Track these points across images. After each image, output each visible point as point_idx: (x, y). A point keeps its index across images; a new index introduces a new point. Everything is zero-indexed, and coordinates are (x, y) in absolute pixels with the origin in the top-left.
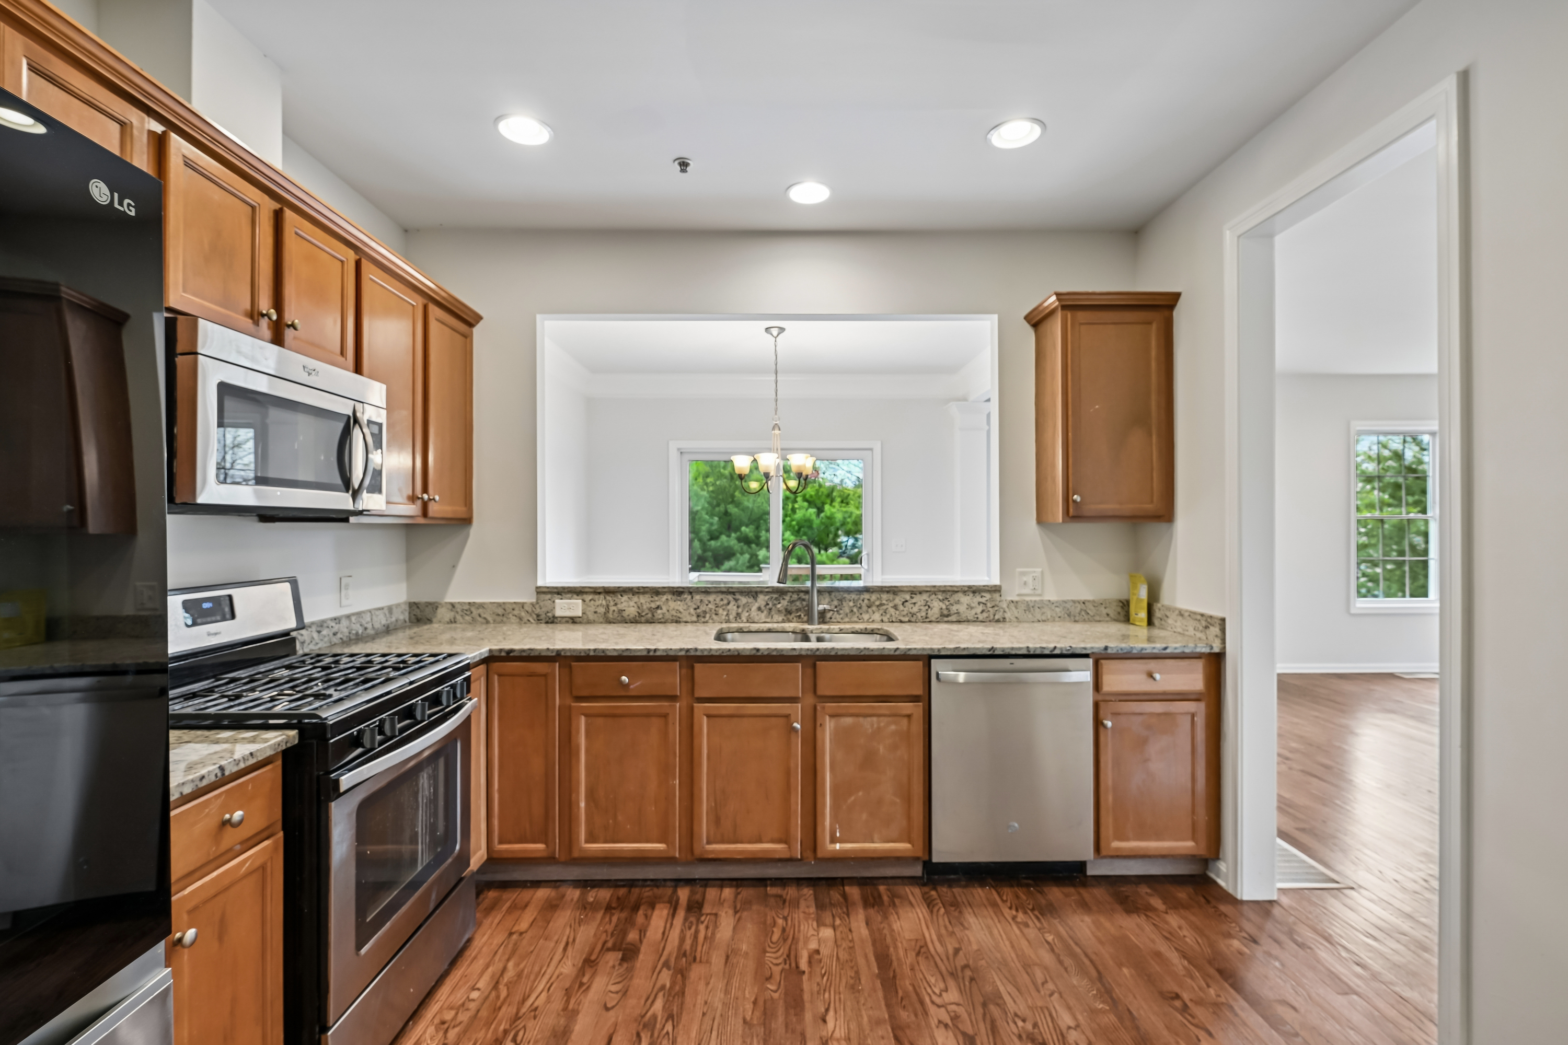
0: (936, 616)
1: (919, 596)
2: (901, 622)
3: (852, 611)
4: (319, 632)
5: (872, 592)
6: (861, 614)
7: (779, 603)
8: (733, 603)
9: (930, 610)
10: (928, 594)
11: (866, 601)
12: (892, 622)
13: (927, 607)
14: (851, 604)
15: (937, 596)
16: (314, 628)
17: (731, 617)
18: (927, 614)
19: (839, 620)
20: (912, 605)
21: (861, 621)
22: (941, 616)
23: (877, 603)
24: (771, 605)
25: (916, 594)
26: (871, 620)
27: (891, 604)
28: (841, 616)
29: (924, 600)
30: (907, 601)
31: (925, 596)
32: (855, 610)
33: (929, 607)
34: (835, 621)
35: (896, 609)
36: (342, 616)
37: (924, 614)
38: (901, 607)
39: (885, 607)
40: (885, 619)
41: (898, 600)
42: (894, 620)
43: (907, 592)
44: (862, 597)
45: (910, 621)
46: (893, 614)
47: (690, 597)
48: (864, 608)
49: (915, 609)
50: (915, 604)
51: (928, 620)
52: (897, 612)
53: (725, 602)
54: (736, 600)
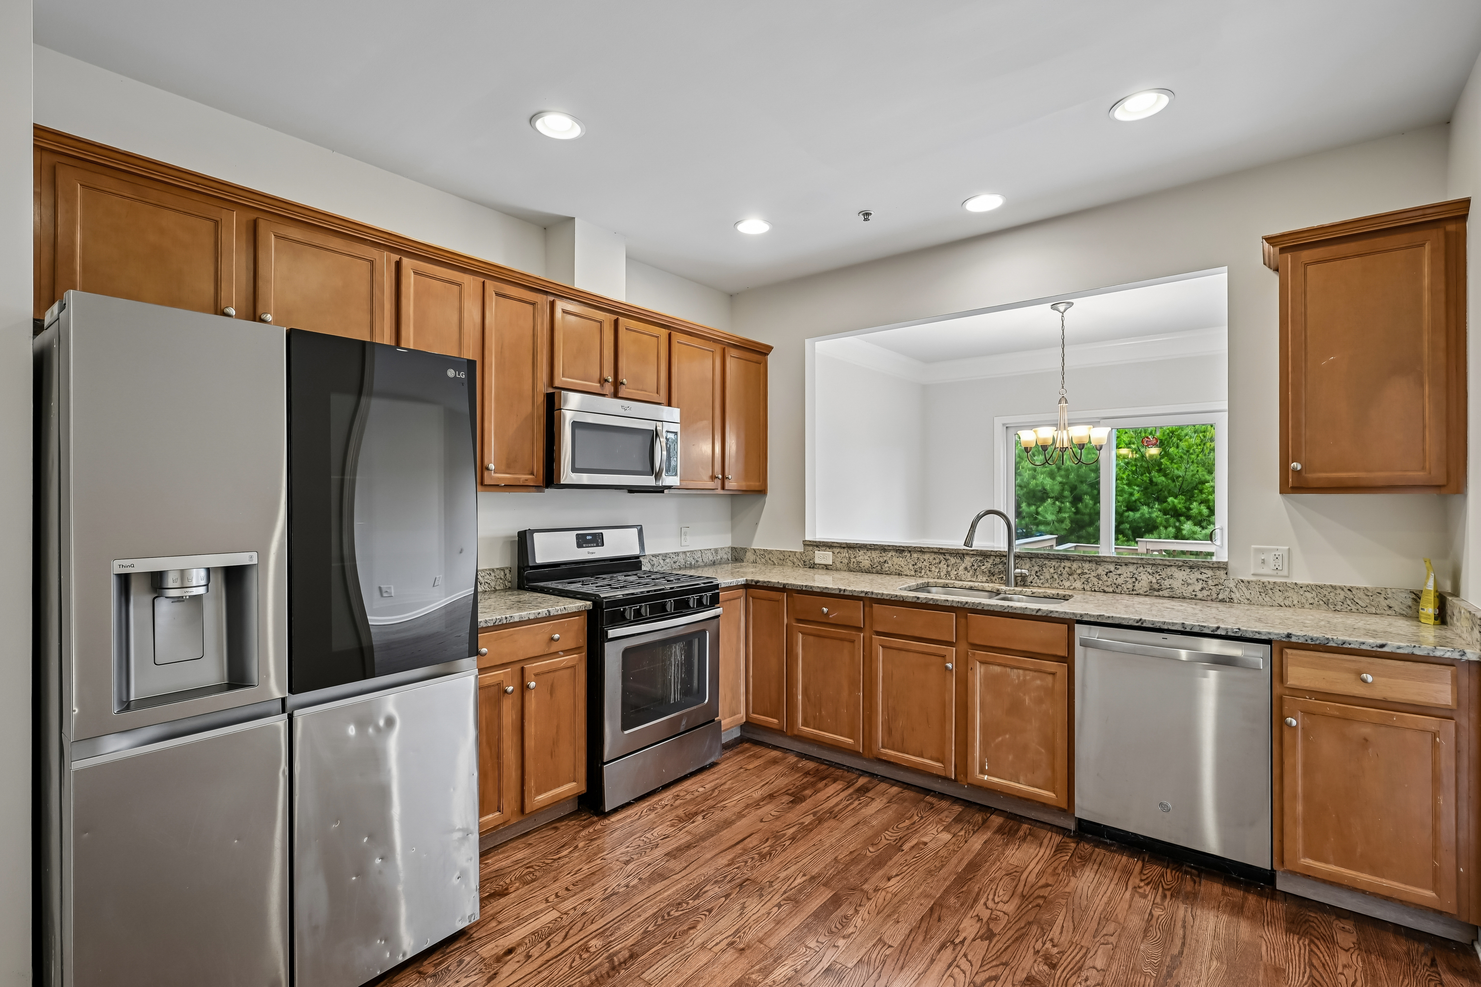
0: (1145, 590)
1: (1124, 567)
2: (1104, 592)
3: (1053, 577)
4: (664, 560)
5: (1074, 561)
6: (1062, 581)
7: (983, 565)
8: (943, 562)
9: (1137, 582)
10: (1135, 566)
11: (1067, 569)
12: (1095, 591)
13: (1134, 580)
14: (1052, 570)
15: (1146, 569)
16: (660, 557)
17: (942, 574)
18: (1134, 586)
19: (1040, 585)
20: (1117, 576)
21: (1061, 587)
22: (1150, 590)
23: (1079, 571)
24: (975, 567)
25: (1121, 566)
26: (1072, 588)
27: (1093, 574)
28: (1041, 581)
29: (1130, 572)
30: (1111, 572)
31: (1132, 568)
32: (1056, 576)
33: (1136, 579)
34: (1035, 585)
35: (1099, 579)
36: (680, 552)
37: (1130, 586)
38: (1105, 578)
39: (1087, 576)
40: (1087, 587)
41: (1101, 570)
42: (1096, 589)
43: (1112, 562)
44: (1063, 564)
45: (1114, 592)
46: (1096, 583)
47: (909, 555)
48: (1065, 575)
49: (1120, 581)
50: (1120, 575)
51: (1135, 592)
52: (1100, 582)
53: (937, 561)
54: (946, 560)
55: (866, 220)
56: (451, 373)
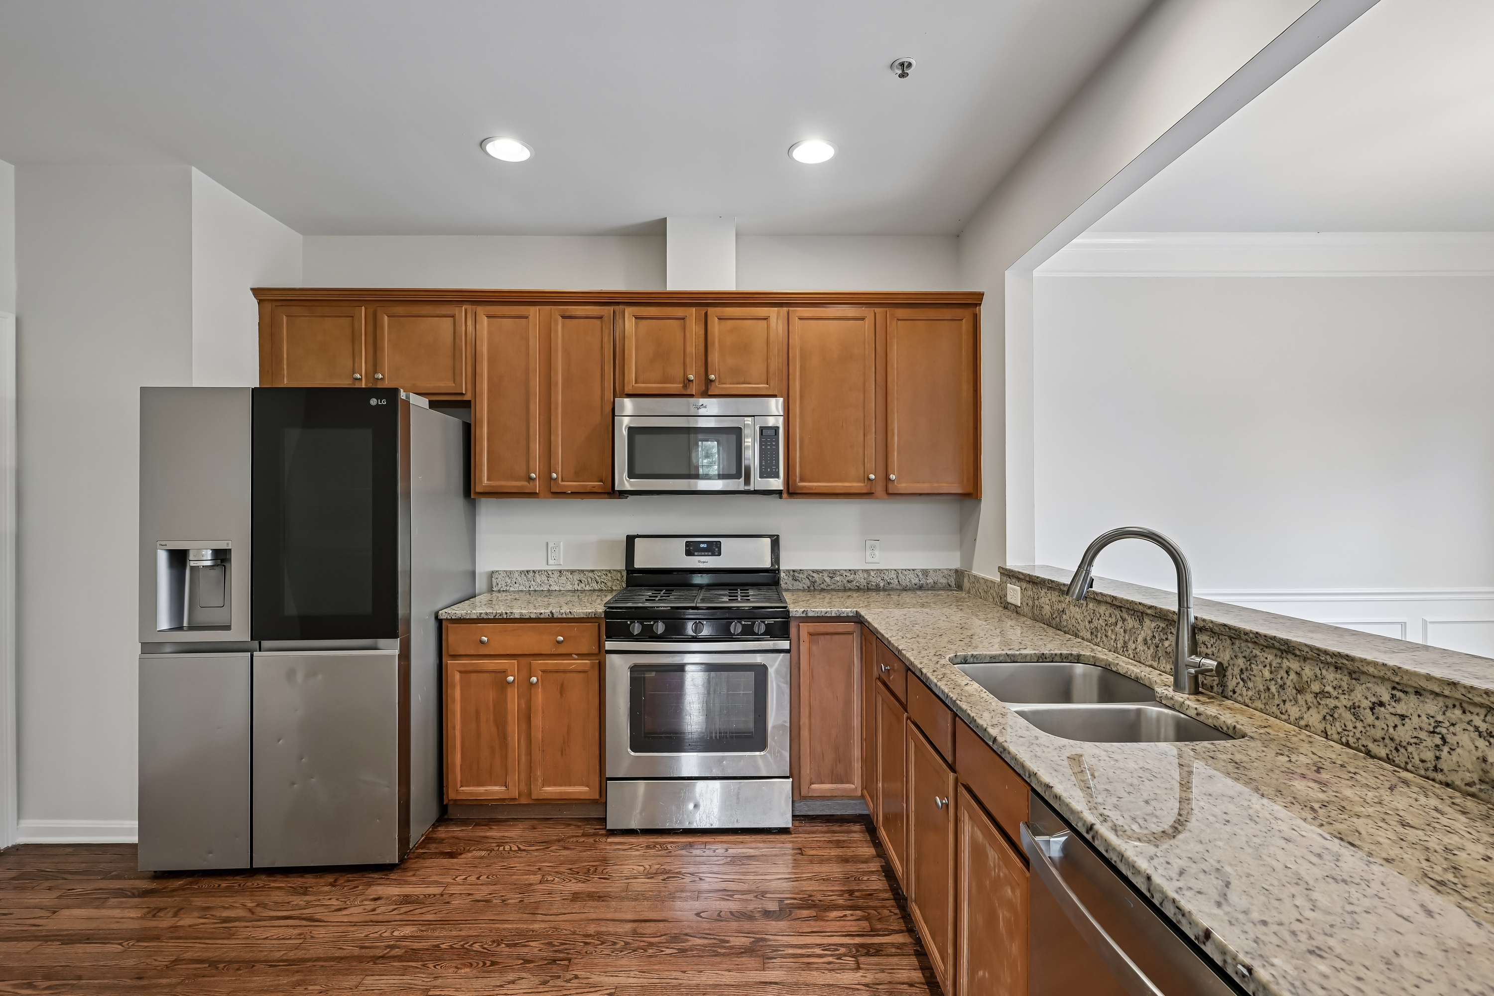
0: (1468, 777)
1: (1413, 698)
2: (1369, 753)
3: (1269, 689)
4: (832, 578)
5: (1305, 659)
6: (1284, 701)
7: (1167, 639)
8: (1120, 624)
9: (1446, 749)
10: (1441, 701)
11: (1293, 676)
12: (1347, 745)
13: (1438, 741)
14: (1267, 674)
15: (1469, 717)
16: (825, 574)
17: (1119, 646)
18: (1438, 758)
19: (1247, 701)
20: (1397, 720)
21: (1283, 717)
22: (1482, 781)
23: (1316, 687)
24: (1157, 640)
25: (1406, 692)
26: (1302, 723)
27: (1344, 701)
28: (1250, 693)
29: (1429, 716)
30: (1381, 704)
31: (1432, 707)
32: (1273, 689)
33: (1443, 739)
34: (1240, 699)
35: (1356, 716)
37: (1429, 755)
38: (1370, 718)
39: (1332, 703)
40: (1332, 731)
41: (1361, 695)
42: (1352, 741)
43: (1383, 679)
44: (1286, 664)
45: (1389, 760)
46: (1350, 726)
48: (1290, 692)
49: (1404, 734)
50: (1403, 717)
51: (1439, 777)
52: (1359, 725)
53: (1113, 620)
54: (1124, 620)
55: (903, 75)
56: (373, 402)
